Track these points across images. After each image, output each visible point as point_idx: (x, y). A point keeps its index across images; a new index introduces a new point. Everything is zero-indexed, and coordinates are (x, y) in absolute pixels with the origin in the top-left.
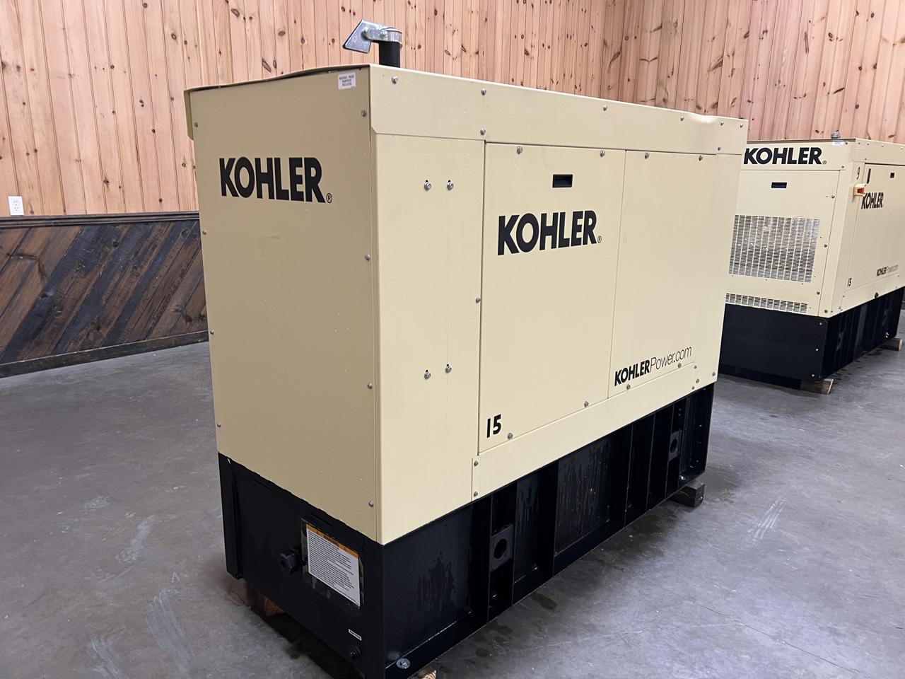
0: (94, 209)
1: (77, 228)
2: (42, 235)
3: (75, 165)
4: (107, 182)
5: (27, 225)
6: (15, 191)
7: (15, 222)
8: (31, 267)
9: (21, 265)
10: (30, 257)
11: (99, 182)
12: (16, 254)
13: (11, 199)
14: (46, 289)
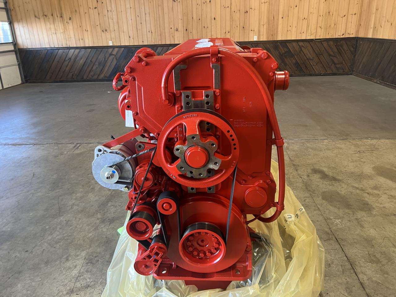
0: (127, 44)
1: (123, 49)
2: (116, 50)
3: (123, 33)
4: (130, 37)
5: (113, 47)
6: (110, 40)
7: (111, 47)
8: (114, 57)
9: (112, 57)
10: (113, 55)
11: (128, 37)
12: (111, 54)
13: (110, 41)
14: (117, 63)
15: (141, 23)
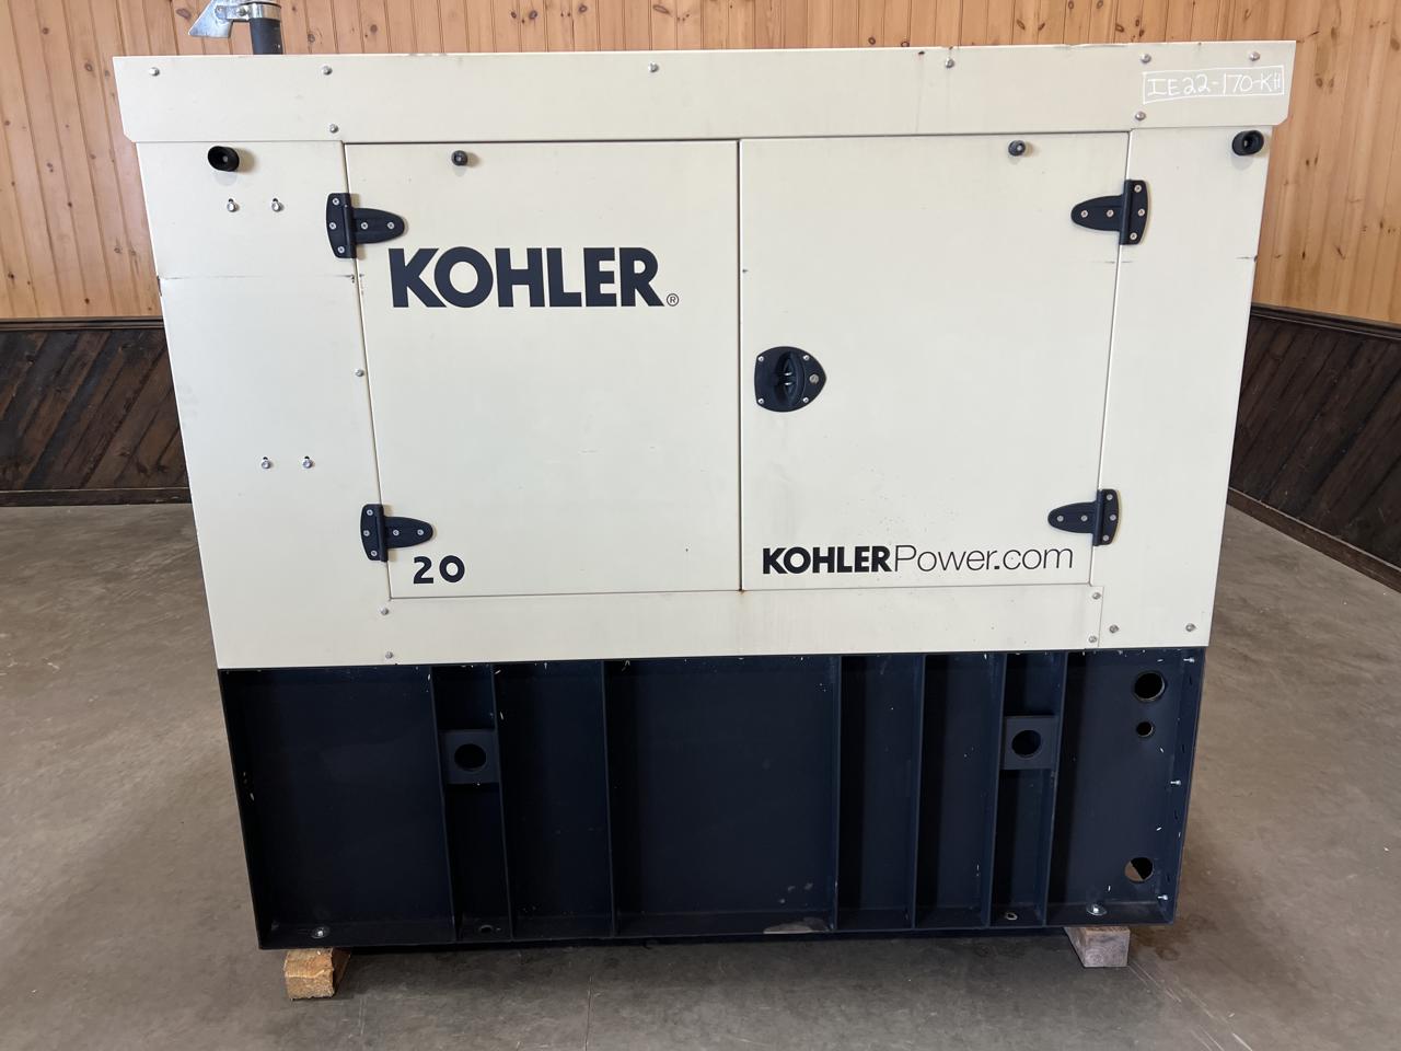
15: (70, 205)
